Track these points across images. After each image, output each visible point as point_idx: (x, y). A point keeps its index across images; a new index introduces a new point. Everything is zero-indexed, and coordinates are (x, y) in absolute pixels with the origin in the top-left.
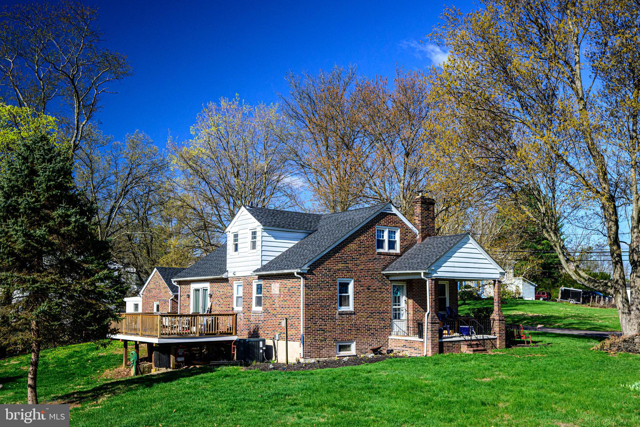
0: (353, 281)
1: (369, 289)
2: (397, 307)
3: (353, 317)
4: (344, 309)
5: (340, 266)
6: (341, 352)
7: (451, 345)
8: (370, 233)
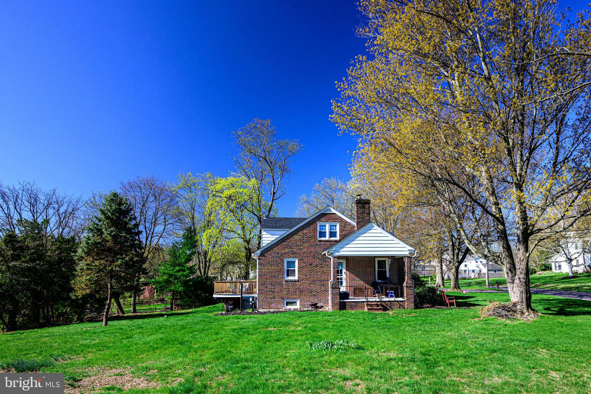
0: (297, 260)
1: (311, 265)
2: (340, 277)
3: (297, 283)
4: (290, 278)
5: (286, 250)
6: (288, 306)
7: (354, 304)
8: (312, 227)
